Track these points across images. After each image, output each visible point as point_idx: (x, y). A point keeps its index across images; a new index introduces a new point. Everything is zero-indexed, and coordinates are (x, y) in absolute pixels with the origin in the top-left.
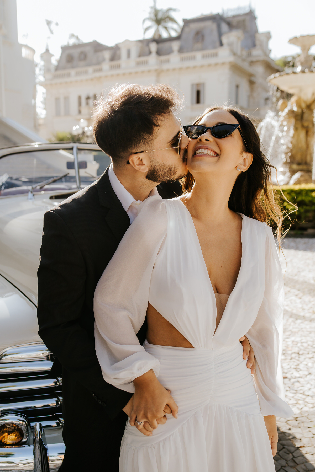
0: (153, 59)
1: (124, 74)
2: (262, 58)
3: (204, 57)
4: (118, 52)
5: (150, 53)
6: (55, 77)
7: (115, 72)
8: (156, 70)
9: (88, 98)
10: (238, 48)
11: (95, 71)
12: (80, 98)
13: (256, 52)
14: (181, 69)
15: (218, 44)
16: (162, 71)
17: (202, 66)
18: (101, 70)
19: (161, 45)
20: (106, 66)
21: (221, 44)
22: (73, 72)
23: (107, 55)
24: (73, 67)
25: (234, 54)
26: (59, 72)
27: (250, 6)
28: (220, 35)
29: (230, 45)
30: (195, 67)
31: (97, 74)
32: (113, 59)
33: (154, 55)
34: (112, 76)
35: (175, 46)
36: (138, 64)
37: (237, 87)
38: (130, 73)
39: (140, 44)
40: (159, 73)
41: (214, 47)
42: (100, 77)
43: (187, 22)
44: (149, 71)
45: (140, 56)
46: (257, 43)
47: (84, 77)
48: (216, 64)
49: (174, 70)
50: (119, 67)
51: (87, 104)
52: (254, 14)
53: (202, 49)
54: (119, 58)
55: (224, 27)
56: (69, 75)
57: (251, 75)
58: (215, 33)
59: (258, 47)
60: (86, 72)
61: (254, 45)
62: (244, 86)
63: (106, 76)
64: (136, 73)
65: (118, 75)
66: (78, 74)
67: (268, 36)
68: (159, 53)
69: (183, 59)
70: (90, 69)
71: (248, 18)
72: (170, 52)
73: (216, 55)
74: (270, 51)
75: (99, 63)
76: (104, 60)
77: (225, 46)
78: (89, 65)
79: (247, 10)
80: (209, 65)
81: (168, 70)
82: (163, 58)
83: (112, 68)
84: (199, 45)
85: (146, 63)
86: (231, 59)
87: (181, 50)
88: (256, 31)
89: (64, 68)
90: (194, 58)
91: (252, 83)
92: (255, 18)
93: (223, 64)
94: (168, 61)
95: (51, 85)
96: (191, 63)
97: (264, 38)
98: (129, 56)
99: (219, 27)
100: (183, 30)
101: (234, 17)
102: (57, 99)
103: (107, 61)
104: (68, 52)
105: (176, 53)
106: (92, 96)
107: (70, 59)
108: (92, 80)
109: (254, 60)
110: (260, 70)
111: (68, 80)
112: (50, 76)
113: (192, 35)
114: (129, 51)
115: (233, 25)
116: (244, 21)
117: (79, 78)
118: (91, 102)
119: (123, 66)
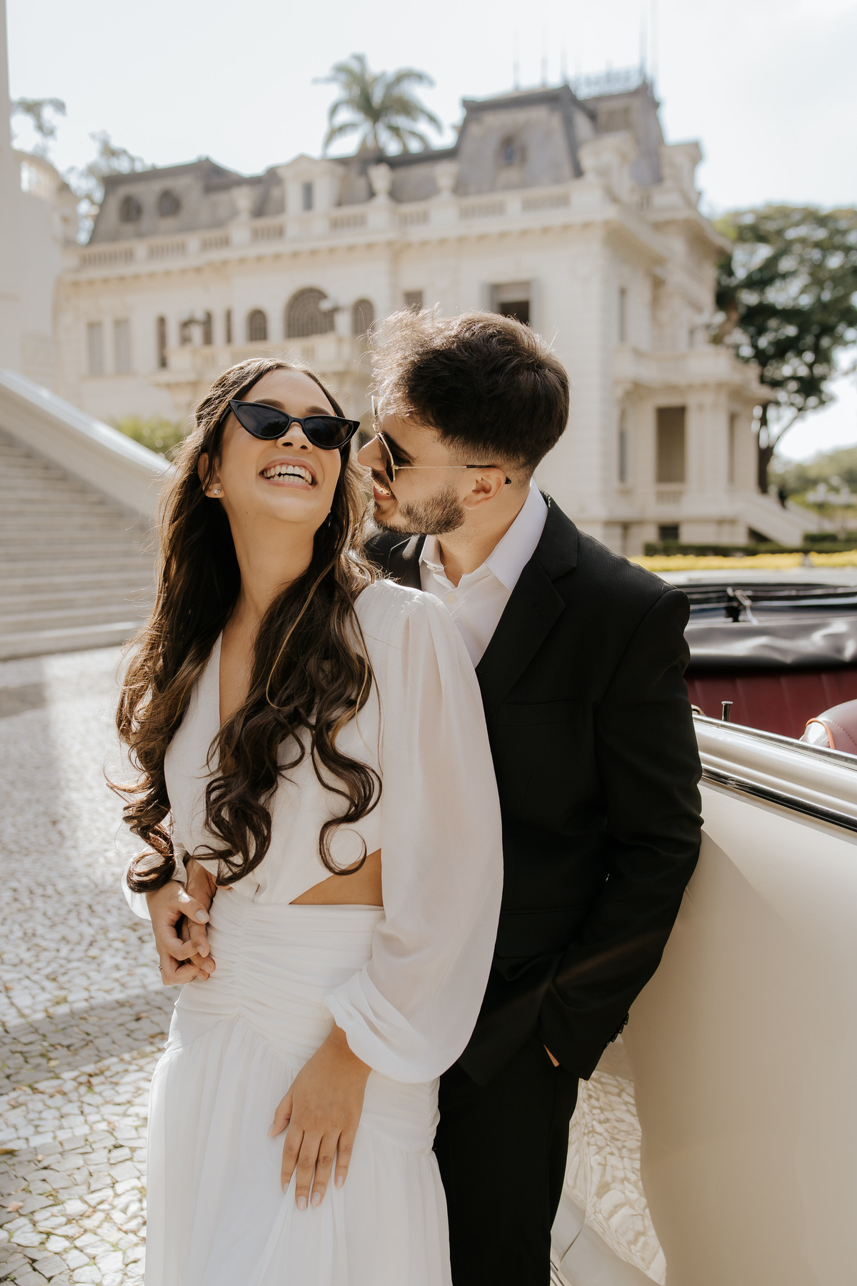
0: (379, 214)
1: (295, 255)
2: (683, 214)
3: (529, 206)
4: (275, 192)
5: (372, 194)
6: (86, 261)
7: (267, 248)
8: (390, 244)
9: (186, 324)
10: (625, 184)
11: (206, 246)
12: (162, 322)
13: (666, 200)
14: (461, 240)
15: (567, 170)
16: (408, 246)
17: (524, 233)
18: (226, 242)
19: (403, 173)
20: (240, 232)
21: (578, 172)
22: (141, 249)
23: (243, 199)
24: (140, 235)
25: (613, 198)
26: (100, 248)
27: (642, 71)
28: (573, 147)
29: (603, 172)
30: (503, 235)
31: (216, 255)
32: (259, 211)
33: (382, 200)
34: (260, 259)
35: (444, 174)
36: (336, 224)
37: (623, 292)
38: (314, 253)
39: (340, 170)
40: (397, 252)
41: (558, 180)
42: (225, 263)
43: (475, 109)
44: (370, 246)
45: (340, 203)
46: (667, 171)
47: (175, 263)
48: (566, 228)
49: (442, 242)
50: (280, 232)
51: (185, 340)
52: (652, 92)
53: (522, 185)
54: (281, 208)
55: (583, 125)
56: (129, 256)
57: (659, 261)
58: (559, 141)
59: (668, 183)
60: (182, 248)
61: (658, 179)
62: (640, 294)
63: (242, 261)
64: (332, 251)
65: (277, 257)
66: (154, 253)
67: (694, 152)
68: (395, 195)
69: (465, 214)
70: (193, 242)
71: (636, 103)
72: (428, 192)
73: (563, 201)
74: (700, 194)
75: (219, 223)
76: (234, 213)
77: (590, 177)
78: (190, 228)
79: (634, 83)
80: (546, 230)
81: (424, 244)
82: (409, 209)
83: (257, 235)
84: (512, 174)
85: (360, 222)
86: (610, 212)
87: (460, 188)
88: (662, 140)
89: (114, 237)
90: (499, 209)
91: (658, 284)
92: (656, 105)
93: (586, 226)
94: (424, 218)
95: (76, 284)
96: (491, 225)
97: (682, 160)
98: (308, 203)
99: (568, 124)
100: (462, 131)
101: (600, 99)
102: (94, 327)
103: (244, 217)
104: (123, 191)
105: (446, 196)
106: (200, 316)
107: (131, 211)
108: (198, 270)
109: (661, 217)
110: (676, 247)
111: (127, 270)
112: (71, 260)
113: (491, 146)
114: (308, 190)
115: (602, 118)
116: (626, 111)
117: (159, 266)
118: (197, 333)
119: (292, 230)
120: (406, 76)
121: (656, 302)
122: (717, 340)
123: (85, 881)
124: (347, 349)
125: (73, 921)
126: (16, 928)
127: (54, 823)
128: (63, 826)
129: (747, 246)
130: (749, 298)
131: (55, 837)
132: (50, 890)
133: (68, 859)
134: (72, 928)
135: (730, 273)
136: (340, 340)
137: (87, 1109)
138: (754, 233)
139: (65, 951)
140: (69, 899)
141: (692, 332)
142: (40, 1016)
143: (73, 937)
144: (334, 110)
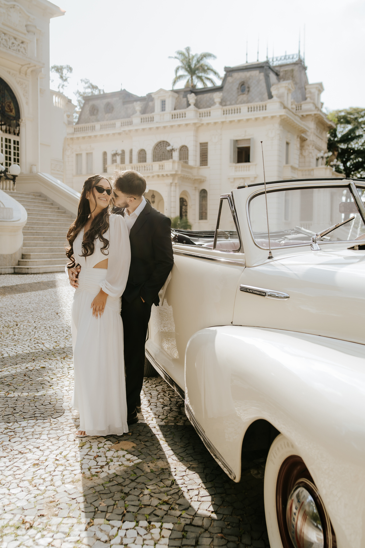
0: (191, 113)
1: (158, 128)
2: (314, 112)
3: (250, 110)
4: (151, 104)
5: (188, 105)
6: (76, 131)
7: (147, 126)
8: (195, 124)
9: (115, 155)
10: (289, 101)
11: (123, 125)
12: (105, 154)
13: (307, 107)
14: (223, 123)
15: (266, 96)
16: (202, 125)
17: (248, 120)
18: (131, 123)
19: (200, 96)
20: (136, 120)
21: (270, 96)
22: (98, 126)
23: (138, 106)
24: (98, 121)
25: (284, 107)
26: (81, 125)
27: (299, 55)
28: (268, 86)
29: (280, 96)
30: (239, 121)
31: (127, 128)
32: (144, 111)
33: (192, 107)
34: (144, 129)
35: (217, 97)
36: (173, 116)
37: (288, 144)
38: (165, 127)
39: (176, 95)
40: (198, 127)
41: (262, 100)
42: (130, 131)
43: (229, 71)
44: (187, 125)
45: (175, 109)
46: (308, 95)
47: (110, 131)
48: (265, 118)
49: (215, 123)
50: (152, 119)
51: (114, 161)
52: (303, 63)
53: (248, 102)
54: (153, 110)
55: (273, 77)
56: (93, 128)
57: (304, 131)
58: (263, 84)
59: (309, 100)
60: (114, 125)
61: (305, 99)
62: (295, 144)
63: (137, 130)
64: (172, 127)
65: (150, 129)
66: (102, 128)
67: (320, 88)
68: (197, 105)
69: (224, 113)
70: (118, 123)
71: (296, 68)
72: (211, 104)
73: (264, 108)
74: (322, 104)
75: (129, 116)
76: (134, 112)
77: (275, 98)
78: (116, 118)
79: (296, 59)
80: (257, 119)
81: (208, 124)
82: (203, 110)
83: (142, 121)
84: (244, 97)
85: (184, 115)
86: (283, 112)
87: (223, 103)
88: (306, 82)
89: (87, 121)
90: (238, 111)
91: (303, 140)
92: (305, 68)
93: (273, 117)
94: (209, 114)
95: (72, 139)
96: (235, 117)
97: (314, 90)
98: (163, 109)
99: (267, 77)
100: (224, 80)
101: (281, 66)
102: (78, 155)
103: (138, 113)
104: (91, 103)
105: (217, 105)
106: (119, 152)
107: (94, 111)
108: (120, 134)
109: (305, 114)
110: (311, 126)
111: (92, 134)
112: (71, 130)
113: (236, 86)
114: (163, 103)
115: (281, 74)
116: (292, 71)
117: (105, 132)
118: (118, 158)
119: (156, 119)
120: (206, 56)
121: (302, 147)
122: (327, 163)
123: (66, 325)
124: (176, 165)
125: (62, 332)
126: (45, 334)
127: (57, 314)
128: (60, 314)
129: (342, 126)
130: (343, 146)
131: (58, 317)
132: (55, 327)
133: (61, 321)
134: (61, 334)
135: (335, 136)
136: (174, 162)
137: (63, 362)
138: (345, 120)
139: (59, 338)
140: (61, 329)
141: (317, 159)
142: (52, 348)
143: (61, 335)
144: (177, 70)
